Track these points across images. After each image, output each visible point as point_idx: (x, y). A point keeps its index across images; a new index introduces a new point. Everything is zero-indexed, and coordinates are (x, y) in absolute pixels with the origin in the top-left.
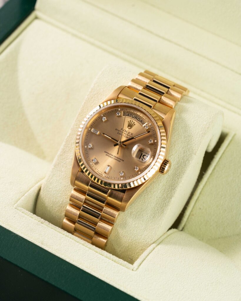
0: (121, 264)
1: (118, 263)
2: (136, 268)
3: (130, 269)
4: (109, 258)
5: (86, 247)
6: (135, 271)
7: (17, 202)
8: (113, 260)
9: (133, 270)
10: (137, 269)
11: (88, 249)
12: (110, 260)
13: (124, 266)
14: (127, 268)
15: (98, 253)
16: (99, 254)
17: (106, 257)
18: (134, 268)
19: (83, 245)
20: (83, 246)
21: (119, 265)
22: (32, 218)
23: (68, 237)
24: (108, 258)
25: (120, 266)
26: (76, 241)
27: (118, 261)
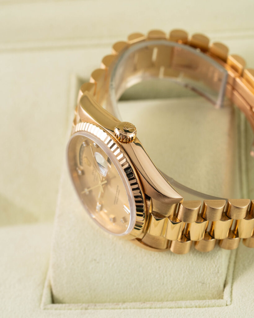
0: (209, 306)
1: (205, 307)
2: (229, 300)
3: (223, 306)
4: (191, 306)
5: (155, 308)
6: (231, 304)
7: (41, 299)
8: (196, 307)
9: (227, 305)
10: (231, 301)
11: (159, 310)
12: (194, 309)
13: (214, 306)
14: (218, 306)
15: (173, 308)
16: (176, 308)
17: (187, 307)
18: (227, 301)
19: (151, 308)
20: (151, 310)
21: (206, 308)
22: (71, 309)
23: (127, 308)
24: (189, 307)
25: (210, 308)
26: (139, 308)
27: (203, 304)
